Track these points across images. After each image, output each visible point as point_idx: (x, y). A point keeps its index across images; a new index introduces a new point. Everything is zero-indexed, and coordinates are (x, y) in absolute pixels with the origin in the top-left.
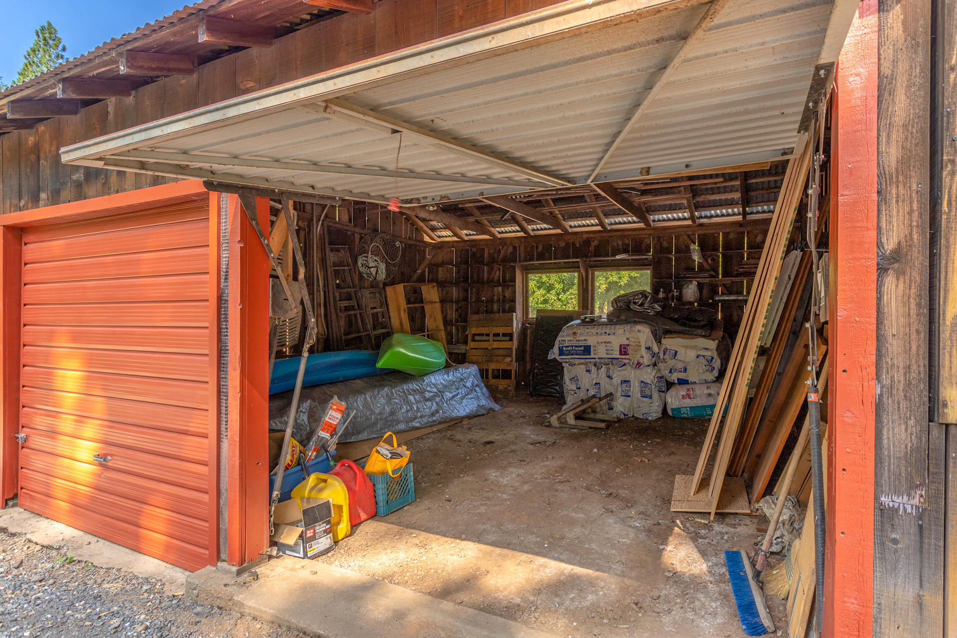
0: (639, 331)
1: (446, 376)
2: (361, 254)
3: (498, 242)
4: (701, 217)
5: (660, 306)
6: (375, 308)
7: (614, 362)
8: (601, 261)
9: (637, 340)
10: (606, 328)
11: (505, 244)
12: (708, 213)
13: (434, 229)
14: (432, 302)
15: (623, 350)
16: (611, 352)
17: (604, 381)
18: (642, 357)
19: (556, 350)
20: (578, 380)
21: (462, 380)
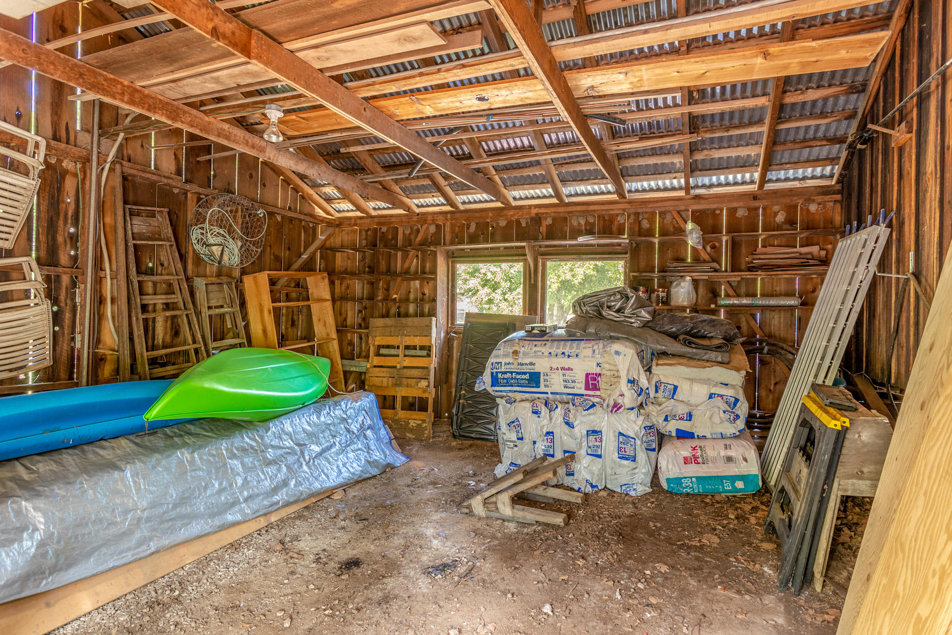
0: (617, 353)
1: (314, 418)
2: (196, 225)
3: (415, 218)
4: (697, 187)
5: (649, 313)
6: (222, 307)
7: (578, 401)
8: (555, 246)
9: (612, 368)
10: (565, 346)
11: (425, 221)
12: (706, 181)
13: (329, 200)
14: (320, 300)
15: (592, 382)
16: (572, 385)
17: (560, 430)
18: (622, 395)
19: (487, 377)
20: (519, 426)
21: (344, 420)
